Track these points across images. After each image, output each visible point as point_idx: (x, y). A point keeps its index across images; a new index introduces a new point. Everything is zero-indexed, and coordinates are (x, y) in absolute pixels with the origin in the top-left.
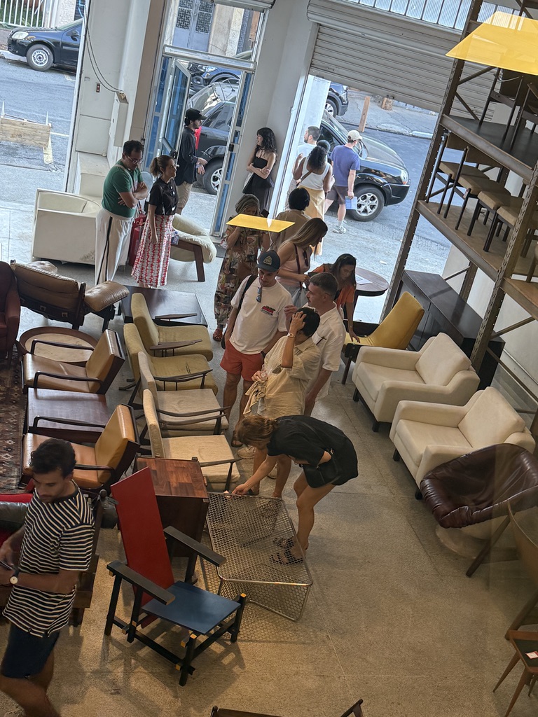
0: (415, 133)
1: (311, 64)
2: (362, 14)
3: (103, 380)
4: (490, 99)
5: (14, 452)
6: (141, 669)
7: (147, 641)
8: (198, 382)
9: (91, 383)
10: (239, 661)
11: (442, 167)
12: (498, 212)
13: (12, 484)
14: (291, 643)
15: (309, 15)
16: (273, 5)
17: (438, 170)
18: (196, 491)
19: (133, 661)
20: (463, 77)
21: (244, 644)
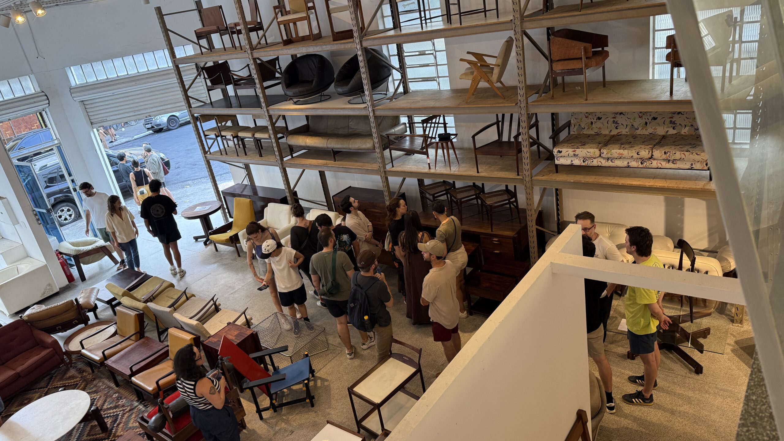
0: (136, 137)
1: (91, 123)
2: (102, 85)
3: (138, 330)
4: (209, 90)
5: (123, 397)
6: (290, 417)
7: (282, 405)
8: (184, 298)
9: (133, 338)
10: (324, 380)
11: (206, 133)
12: (255, 136)
13: (141, 409)
14: (334, 358)
15: (75, 99)
16: (49, 104)
17: (205, 136)
18: (246, 333)
19: (284, 418)
20: (187, 87)
21: (318, 374)
